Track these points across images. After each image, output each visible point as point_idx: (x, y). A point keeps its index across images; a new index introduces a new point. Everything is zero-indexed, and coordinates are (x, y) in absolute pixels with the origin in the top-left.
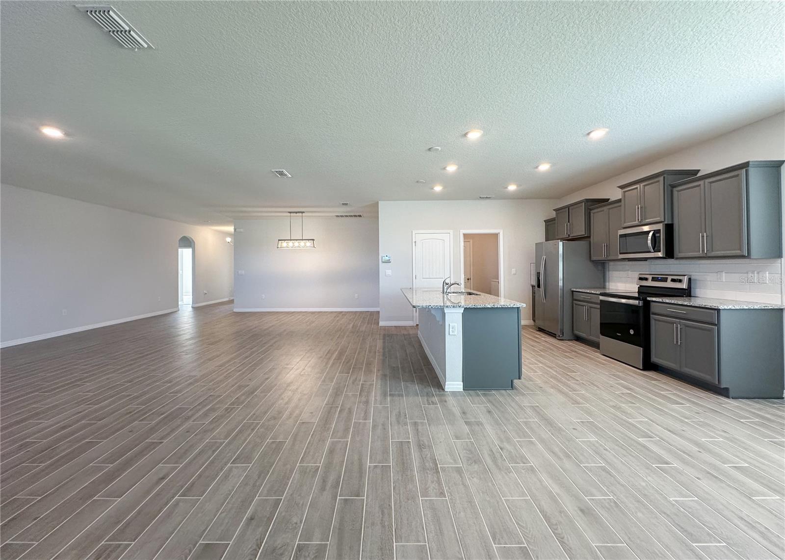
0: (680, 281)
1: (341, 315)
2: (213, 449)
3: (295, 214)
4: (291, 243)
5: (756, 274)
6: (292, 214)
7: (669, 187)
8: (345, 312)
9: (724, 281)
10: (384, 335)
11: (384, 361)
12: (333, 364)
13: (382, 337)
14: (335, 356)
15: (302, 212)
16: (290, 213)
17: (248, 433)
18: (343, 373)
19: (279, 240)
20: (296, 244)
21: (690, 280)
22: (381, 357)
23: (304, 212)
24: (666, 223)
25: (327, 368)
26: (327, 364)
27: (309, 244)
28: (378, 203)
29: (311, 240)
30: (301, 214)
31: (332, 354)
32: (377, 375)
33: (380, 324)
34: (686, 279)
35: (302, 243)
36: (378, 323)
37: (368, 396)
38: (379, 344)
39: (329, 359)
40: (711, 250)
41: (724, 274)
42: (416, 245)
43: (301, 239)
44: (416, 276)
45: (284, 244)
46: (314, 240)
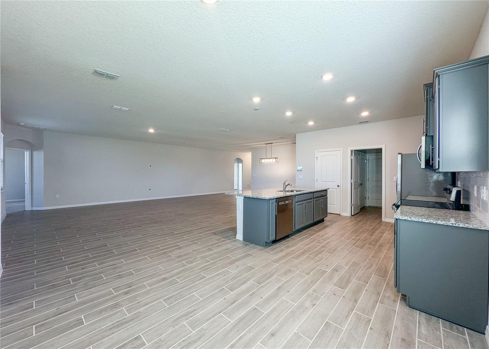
3: (268, 145)
4: (266, 161)
16: (266, 144)
19: (261, 159)
23: (272, 143)
27: (274, 160)
28: (295, 135)
34: (453, 191)
35: (271, 160)
41: (476, 188)
42: (317, 159)
43: (271, 157)
44: (317, 180)
45: (263, 161)
46: (277, 158)
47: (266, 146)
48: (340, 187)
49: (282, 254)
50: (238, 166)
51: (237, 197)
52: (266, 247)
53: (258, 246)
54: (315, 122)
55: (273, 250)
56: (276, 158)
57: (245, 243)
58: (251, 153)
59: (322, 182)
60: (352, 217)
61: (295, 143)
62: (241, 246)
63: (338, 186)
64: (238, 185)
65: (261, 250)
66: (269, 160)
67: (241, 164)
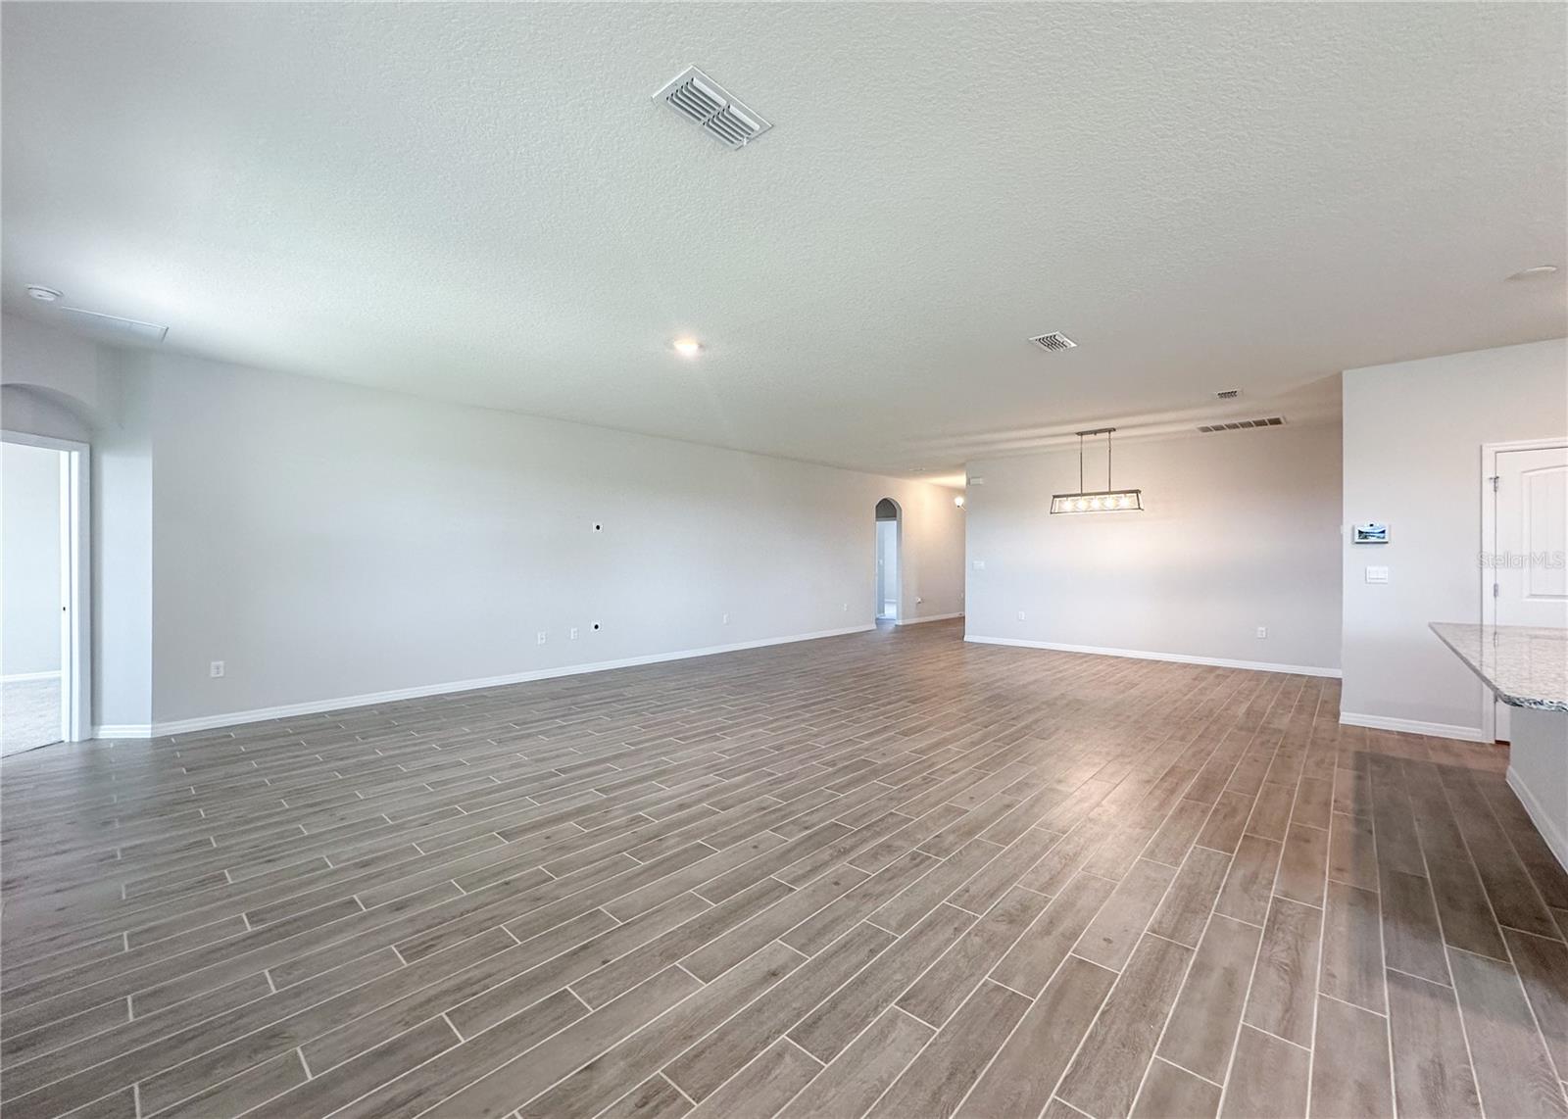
1: (1211, 677)
2: (872, 946)
3: (1092, 437)
4: (1081, 503)
6: (1086, 437)
8: (1225, 669)
10: (1359, 755)
11: (1359, 844)
12: (1182, 810)
13: (1350, 761)
14: (1187, 787)
15: (1110, 431)
16: (1081, 434)
17: (947, 935)
18: (1209, 844)
19: (1055, 497)
20: (1096, 502)
22: (1350, 828)
23: (1115, 430)
25: (1163, 817)
26: (1163, 804)
27: (1127, 501)
28: (1341, 374)
29: (1132, 492)
30: (1105, 435)
31: (1182, 780)
32: (1332, 884)
33: (1341, 718)
35: (1110, 502)
36: (1337, 715)
37: (1298, 950)
38: (1342, 781)
39: (1172, 792)
42: (1496, 486)
44: (1496, 587)
45: (1067, 505)
46: (1139, 492)
47: (1082, 442)
56: (1134, 491)
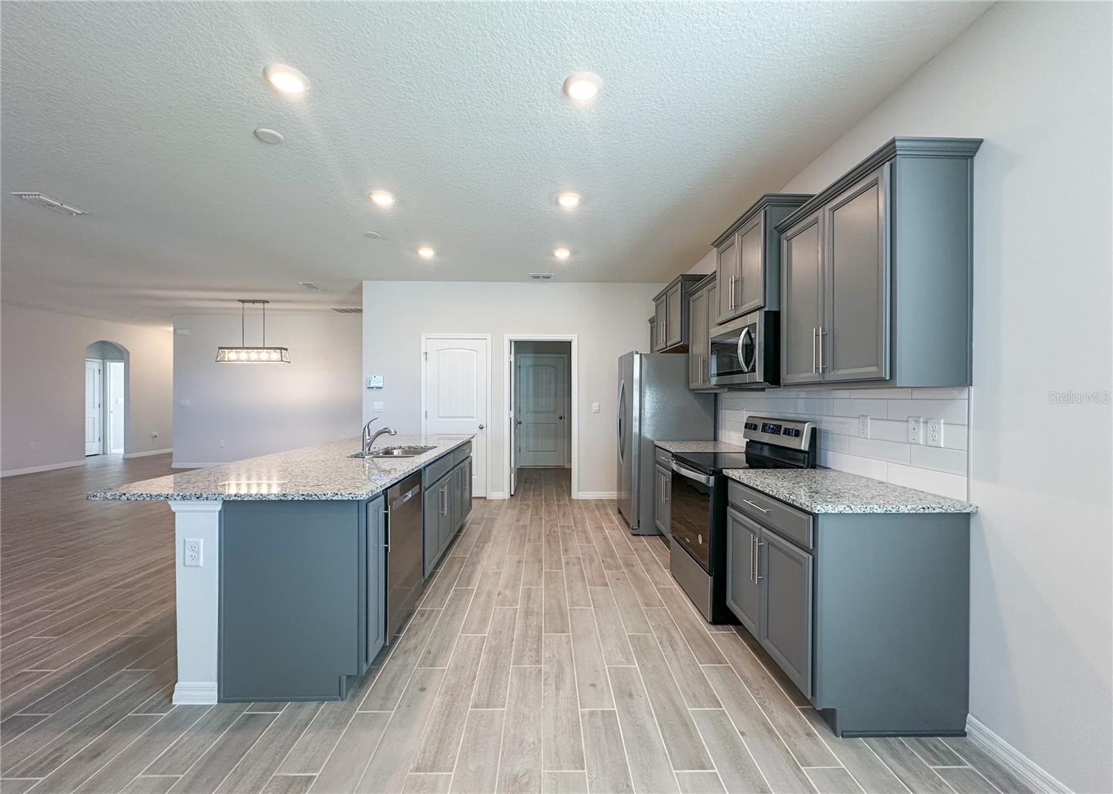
0: (798, 434)
3: (250, 305)
4: (243, 355)
5: (922, 424)
6: (247, 305)
7: (775, 231)
9: (869, 437)
15: (264, 302)
16: (243, 301)
19: (220, 348)
21: (814, 432)
23: (268, 302)
24: (766, 309)
27: (275, 355)
28: (362, 283)
30: (260, 305)
34: (807, 429)
35: (264, 355)
40: (831, 368)
41: (869, 421)
42: (426, 358)
43: (262, 346)
44: (426, 412)
45: (232, 355)
46: (286, 350)
47: (243, 308)
48: (485, 429)
49: (434, 701)
50: (103, 372)
51: (175, 506)
52: (354, 696)
53: (314, 704)
54: (439, 253)
55: (386, 699)
56: (281, 349)
57: (239, 711)
58: (171, 329)
59: (440, 417)
60: (513, 498)
61: (361, 311)
62: (220, 748)
63: (481, 428)
64: (104, 440)
65: (340, 722)
66: (254, 355)
67: (121, 365)
